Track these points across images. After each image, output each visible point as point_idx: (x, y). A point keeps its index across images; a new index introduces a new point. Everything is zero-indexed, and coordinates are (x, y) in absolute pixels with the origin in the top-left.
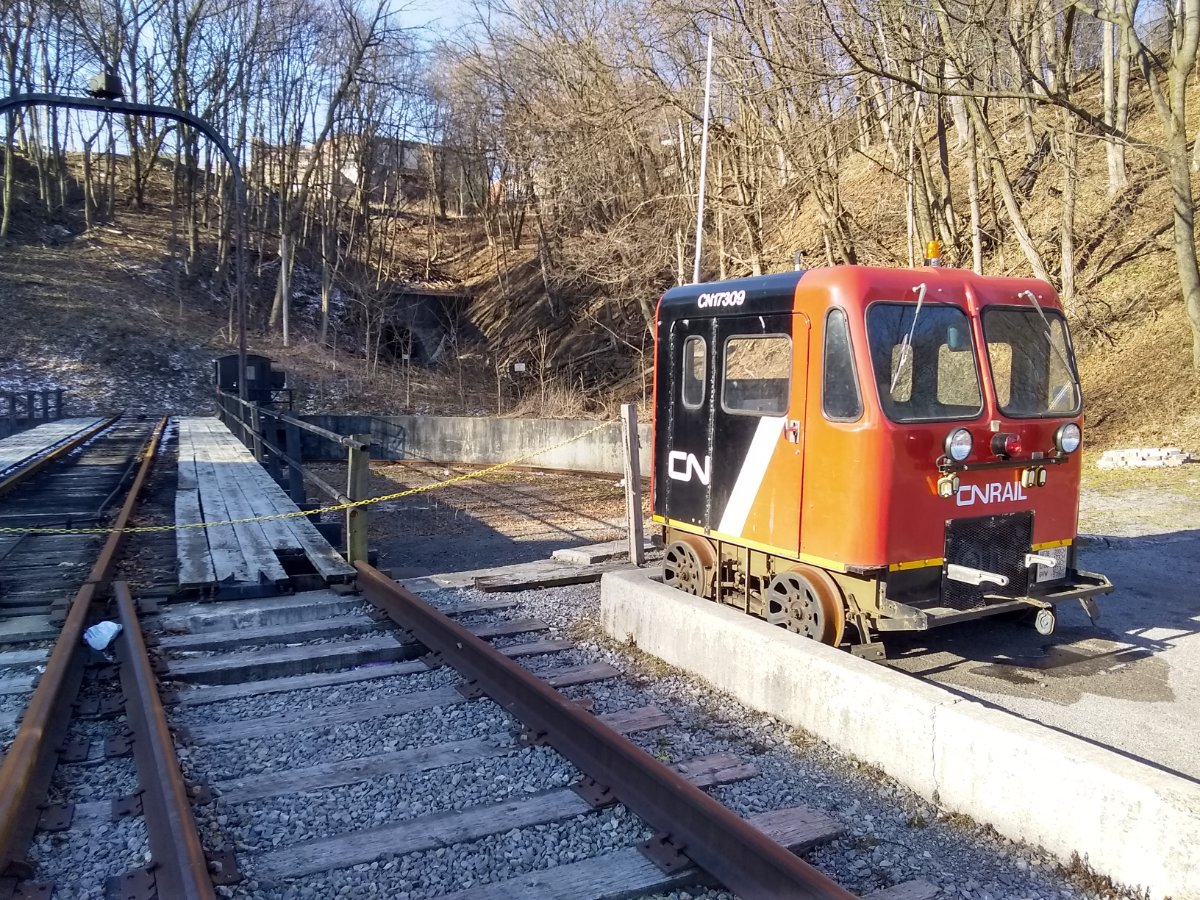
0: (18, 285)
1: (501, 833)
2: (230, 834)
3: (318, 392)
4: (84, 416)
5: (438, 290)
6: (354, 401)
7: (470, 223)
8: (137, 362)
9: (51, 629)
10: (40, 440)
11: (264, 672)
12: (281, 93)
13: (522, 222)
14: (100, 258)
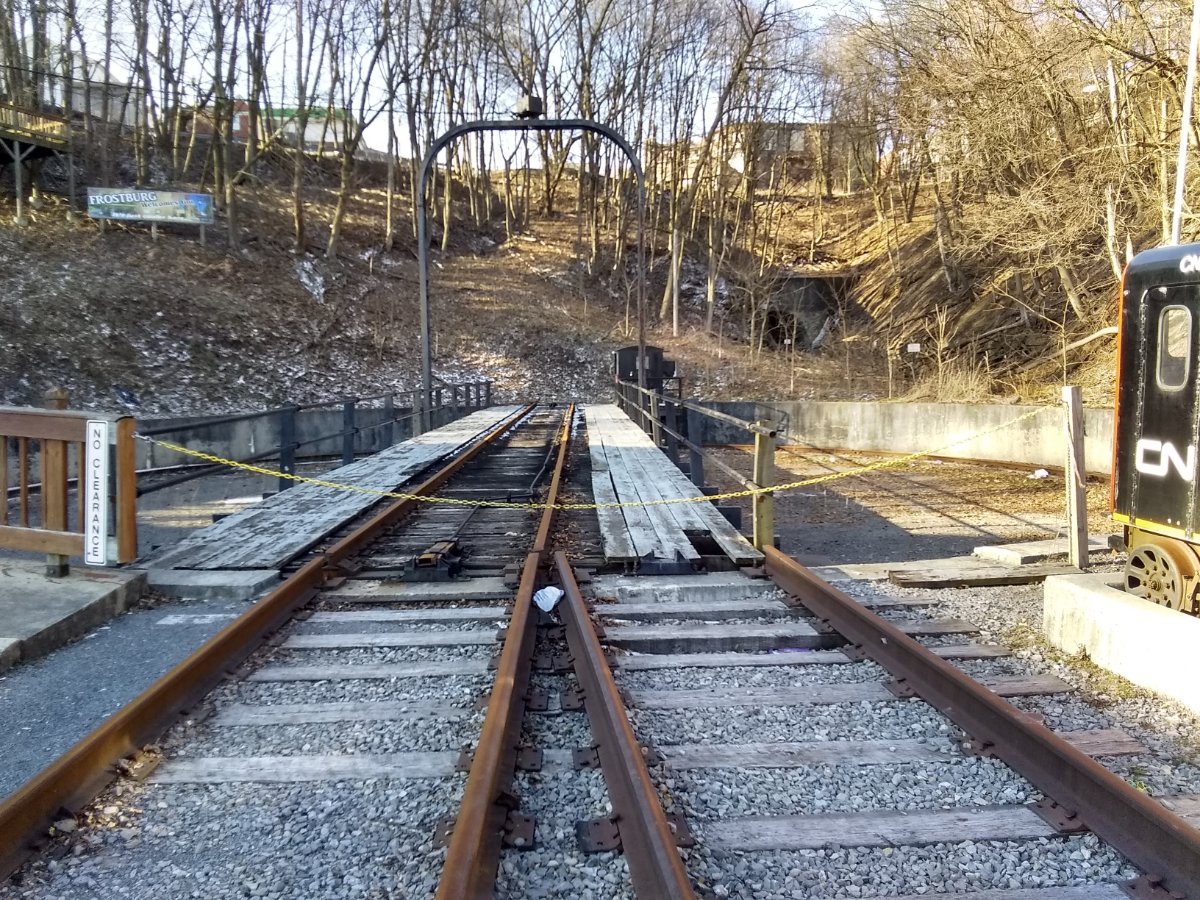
0: (456, 292)
1: (953, 843)
2: (678, 798)
3: (704, 380)
4: (507, 404)
5: (822, 272)
6: (740, 388)
7: (858, 198)
8: (549, 356)
9: (506, 590)
10: (476, 425)
11: (688, 646)
12: (674, 92)
13: (916, 192)
14: (519, 264)
